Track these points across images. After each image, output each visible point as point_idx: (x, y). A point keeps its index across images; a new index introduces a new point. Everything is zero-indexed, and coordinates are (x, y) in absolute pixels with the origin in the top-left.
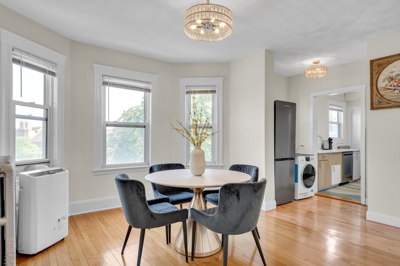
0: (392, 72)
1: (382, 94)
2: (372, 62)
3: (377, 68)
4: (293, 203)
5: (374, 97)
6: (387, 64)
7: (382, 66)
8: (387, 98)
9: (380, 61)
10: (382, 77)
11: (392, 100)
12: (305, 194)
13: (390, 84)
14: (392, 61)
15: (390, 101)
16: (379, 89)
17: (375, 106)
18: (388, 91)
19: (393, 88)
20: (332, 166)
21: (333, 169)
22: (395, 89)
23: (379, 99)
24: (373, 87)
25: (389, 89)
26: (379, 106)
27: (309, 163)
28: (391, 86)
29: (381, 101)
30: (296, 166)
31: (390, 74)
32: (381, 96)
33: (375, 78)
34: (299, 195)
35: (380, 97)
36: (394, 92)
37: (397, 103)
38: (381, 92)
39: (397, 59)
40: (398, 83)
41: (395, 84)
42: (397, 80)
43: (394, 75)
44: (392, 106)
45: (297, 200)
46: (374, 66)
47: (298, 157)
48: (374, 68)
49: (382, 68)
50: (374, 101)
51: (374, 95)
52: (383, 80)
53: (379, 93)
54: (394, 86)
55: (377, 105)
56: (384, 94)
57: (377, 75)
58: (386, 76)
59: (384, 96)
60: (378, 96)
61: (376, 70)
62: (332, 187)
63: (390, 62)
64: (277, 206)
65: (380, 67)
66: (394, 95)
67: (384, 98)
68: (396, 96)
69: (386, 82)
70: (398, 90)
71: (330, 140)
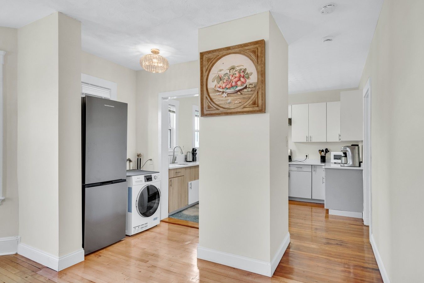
0: (221, 71)
1: (212, 97)
2: (202, 54)
3: (207, 63)
4: (123, 242)
5: (204, 101)
6: (216, 59)
7: (211, 61)
8: (217, 103)
9: (210, 55)
10: (212, 75)
11: (221, 106)
12: (144, 226)
13: (219, 86)
14: (220, 56)
15: (219, 106)
16: (209, 91)
17: (205, 112)
18: (218, 94)
19: (221, 90)
20: (189, 183)
21: (189, 186)
22: (223, 92)
23: (209, 103)
24: (203, 88)
25: (218, 91)
26: (208, 112)
27: (149, 183)
28: (220, 87)
29: (211, 105)
30: (130, 189)
31: (219, 73)
32: (211, 99)
33: (205, 76)
34: (133, 229)
35: (210, 101)
36: (222, 96)
37: (225, 110)
38: (211, 95)
39: (225, 53)
40: (226, 84)
41: (224, 85)
42: (225, 81)
43: (222, 74)
44: (220, 113)
45: (131, 236)
46: (204, 61)
47: (133, 177)
48: (204, 62)
49: (211, 64)
50: (205, 106)
51: (204, 98)
52: (213, 79)
53: (209, 96)
54: (223, 88)
55: (207, 111)
56: (214, 97)
57: (207, 72)
58: (215, 75)
59: (214, 100)
60: (208, 100)
61: (205, 66)
62: (190, 206)
63: (218, 57)
64: (86, 256)
65: (209, 63)
66: (222, 99)
67: (213, 102)
68: (225, 100)
69: (215, 82)
70: (226, 93)
71: (194, 151)
